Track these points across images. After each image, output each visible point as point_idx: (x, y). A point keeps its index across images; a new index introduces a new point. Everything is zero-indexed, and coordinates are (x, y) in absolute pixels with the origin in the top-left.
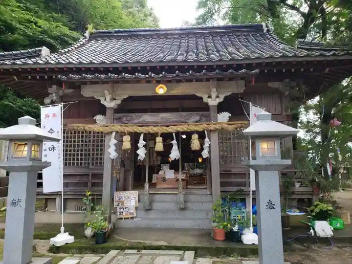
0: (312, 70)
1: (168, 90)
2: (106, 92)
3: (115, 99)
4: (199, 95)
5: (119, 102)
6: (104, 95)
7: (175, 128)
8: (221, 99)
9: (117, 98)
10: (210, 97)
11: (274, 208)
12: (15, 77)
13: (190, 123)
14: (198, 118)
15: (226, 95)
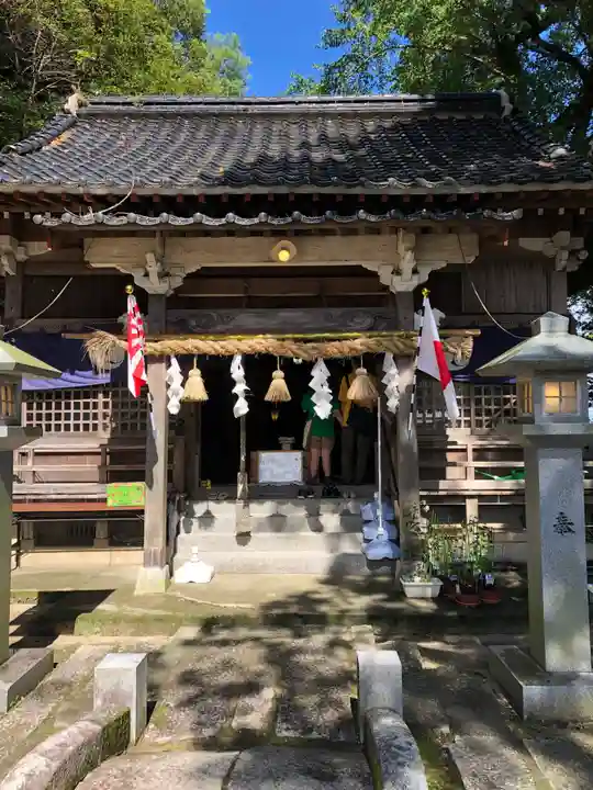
1: (300, 253)
2: (149, 257)
3: (167, 275)
4: (369, 266)
5: (178, 282)
6: (143, 265)
8: (423, 278)
9: (173, 271)
10: (397, 272)
11: (570, 530)
14: (369, 321)
15: (435, 268)
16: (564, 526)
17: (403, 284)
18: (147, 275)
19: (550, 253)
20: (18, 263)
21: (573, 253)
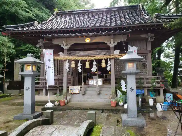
0: (161, 28)
1: (91, 40)
3: (68, 45)
4: (105, 42)
5: (69, 46)
6: (62, 43)
7: (94, 57)
8: (116, 44)
9: (68, 44)
10: (110, 43)
11: (133, 91)
13: (101, 55)
14: (105, 53)
15: (118, 42)
17: (112, 45)
18: (63, 45)
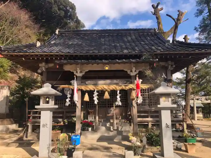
0: (182, 57)
2: (78, 69)
4: (125, 70)
8: (137, 72)
9: (83, 71)
10: (131, 71)
11: (168, 127)
12: (23, 59)
15: (140, 70)
16: (167, 126)
17: (133, 74)
18: (77, 72)
19: (166, 65)
20: (46, 68)
21: (172, 66)
